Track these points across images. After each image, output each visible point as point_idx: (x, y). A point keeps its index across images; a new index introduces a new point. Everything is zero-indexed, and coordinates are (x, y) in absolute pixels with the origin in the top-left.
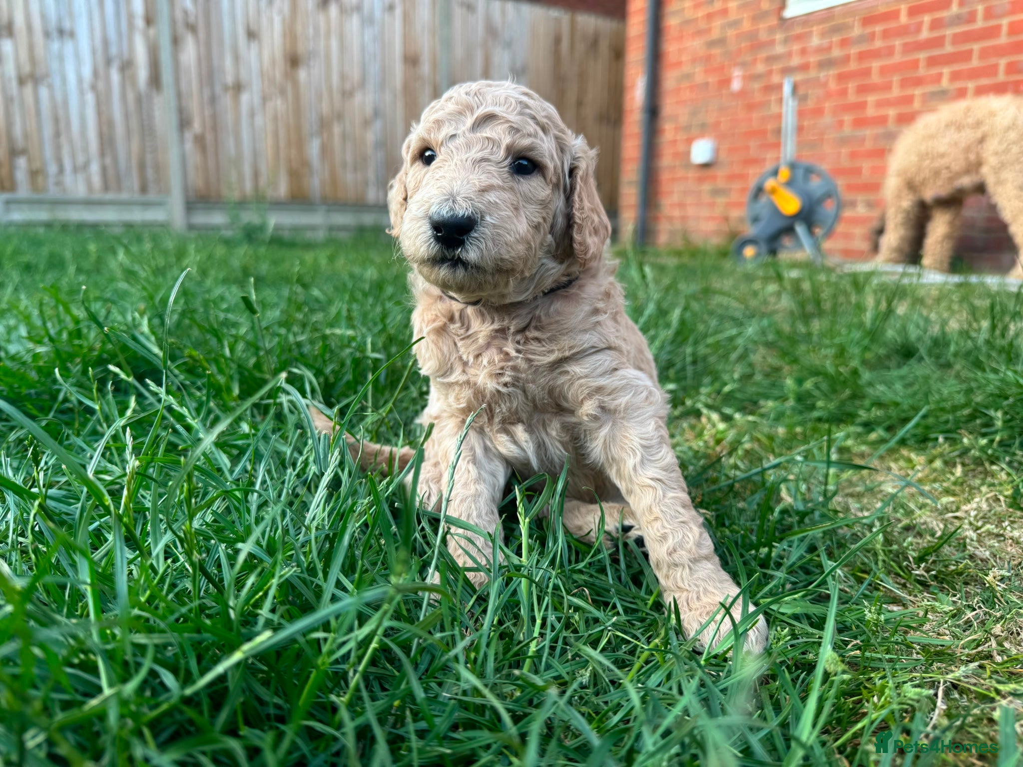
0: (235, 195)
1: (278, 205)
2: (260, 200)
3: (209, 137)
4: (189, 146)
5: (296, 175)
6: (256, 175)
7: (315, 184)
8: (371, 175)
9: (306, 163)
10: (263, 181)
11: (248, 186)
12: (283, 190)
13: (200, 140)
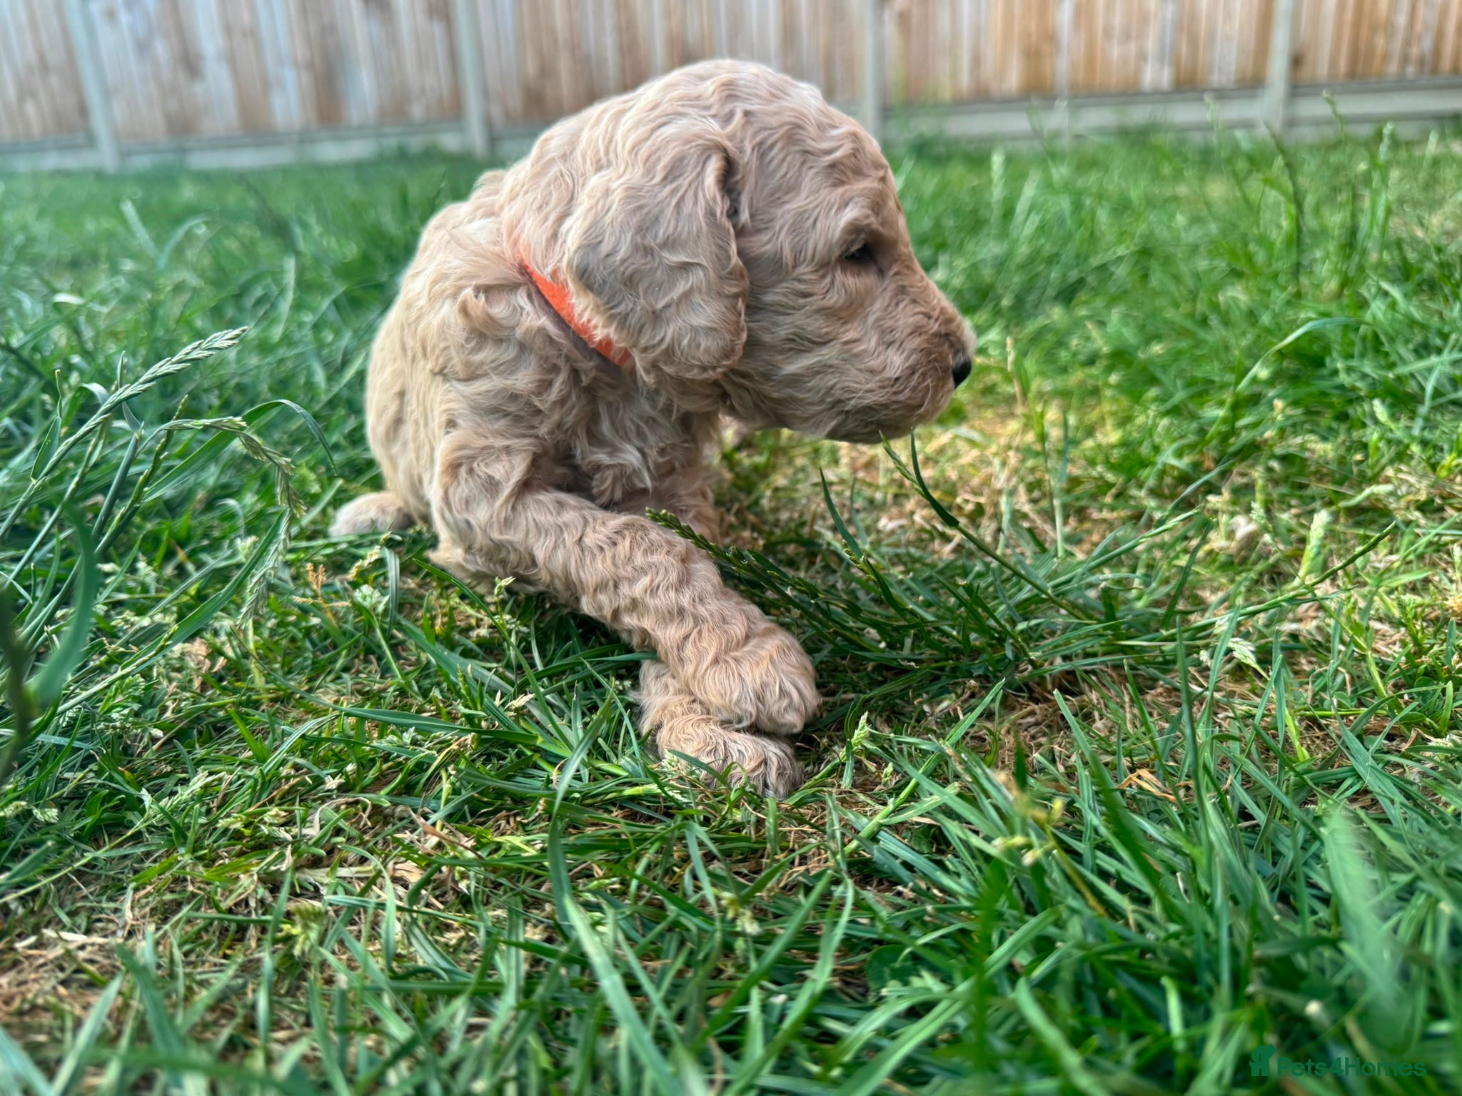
0: (946, 93)
1: (1006, 103)
2: (982, 98)
3: (916, 13)
4: (890, 29)
5: (1034, 57)
6: (977, 61)
7: (1062, 67)
8: (1151, 45)
9: (1051, 37)
10: (988, 69)
11: (965, 81)
12: (1013, 80)
13: (904, 20)
